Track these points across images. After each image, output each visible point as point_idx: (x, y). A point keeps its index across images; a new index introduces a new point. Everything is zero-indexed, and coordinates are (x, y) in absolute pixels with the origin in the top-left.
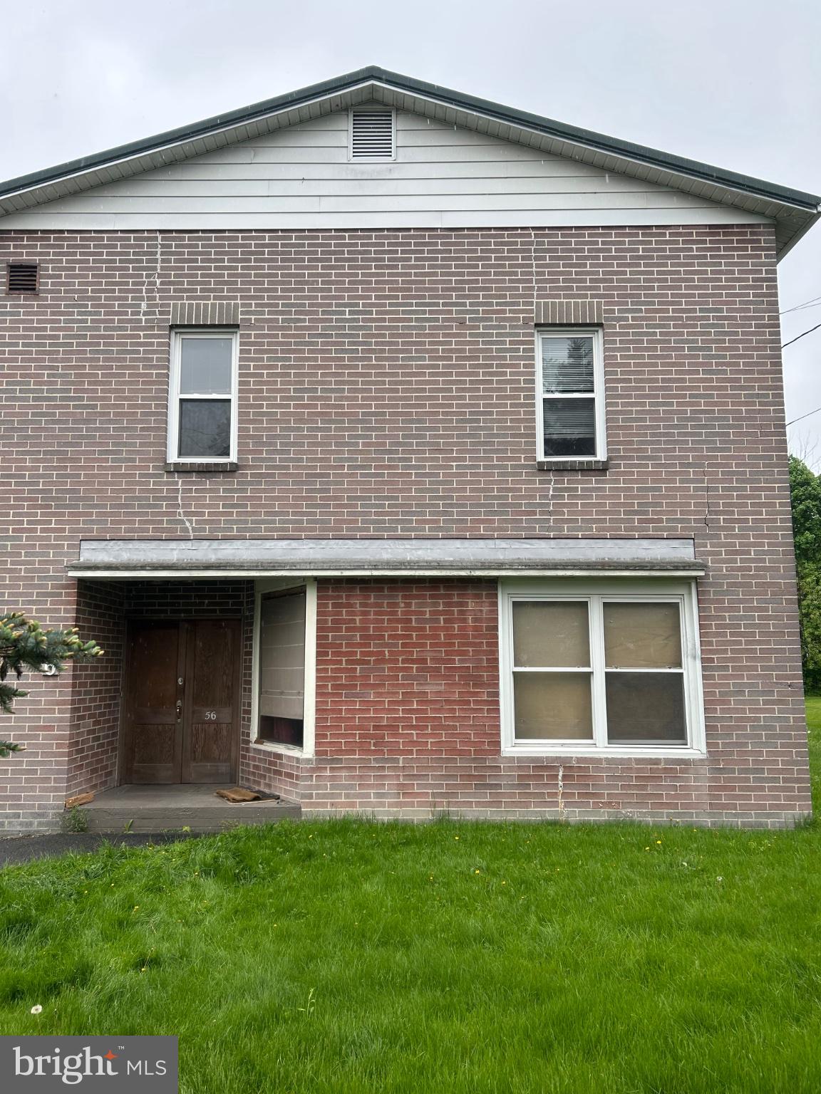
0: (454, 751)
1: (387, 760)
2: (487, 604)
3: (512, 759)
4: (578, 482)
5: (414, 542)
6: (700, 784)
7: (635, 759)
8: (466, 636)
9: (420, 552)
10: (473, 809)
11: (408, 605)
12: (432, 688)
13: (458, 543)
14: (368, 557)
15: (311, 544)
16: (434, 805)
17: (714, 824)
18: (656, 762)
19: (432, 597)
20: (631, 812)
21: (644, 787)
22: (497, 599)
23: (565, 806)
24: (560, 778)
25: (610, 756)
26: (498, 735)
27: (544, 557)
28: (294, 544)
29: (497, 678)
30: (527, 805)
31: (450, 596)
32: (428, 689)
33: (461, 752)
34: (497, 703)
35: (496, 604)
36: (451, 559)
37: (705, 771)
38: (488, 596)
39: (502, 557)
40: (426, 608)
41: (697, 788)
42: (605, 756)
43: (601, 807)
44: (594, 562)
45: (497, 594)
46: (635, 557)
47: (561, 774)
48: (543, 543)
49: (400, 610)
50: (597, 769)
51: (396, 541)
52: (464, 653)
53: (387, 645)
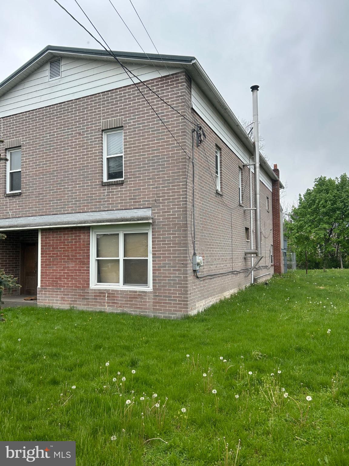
0: (76, 287)
1: (58, 289)
2: (87, 236)
3: (92, 290)
4: (115, 189)
5: (67, 215)
6: (150, 301)
7: (129, 291)
8: (80, 247)
9: (68, 218)
10: (81, 306)
11: (65, 237)
12: (71, 265)
13: (79, 214)
14: (54, 221)
15: (39, 217)
16: (71, 304)
17: (154, 316)
18: (136, 292)
19: (71, 234)
20: (127, 310)
21: (132, 301)
22: (90, 234)
23: (108, 307)
24: (106, 296)
25: (121, 290)
26: (89, 281)
27: (104, 218)
28: (35, 218)
29: (89, 261)
30: (96, 305)
31: (76, 233)
32: (70, 266)
33: (78, 287)
34: (89, 270)
35: (89, 236)
36: (77, 220)
37: (152, 296)
38: (87, 233)
39: (91, 219)
40: (70, 238)
41: (149, 302)
42: (120, 289)
43: (118, 308)
44: (119, 219)
45: (90, 232)
46: (132, 216)
47: (106, 295)
48: (103, 213)
49: (62, 239)
50: (118, 294)
51: (62, 215)
52: (80, 253)
53: (59, 251)
